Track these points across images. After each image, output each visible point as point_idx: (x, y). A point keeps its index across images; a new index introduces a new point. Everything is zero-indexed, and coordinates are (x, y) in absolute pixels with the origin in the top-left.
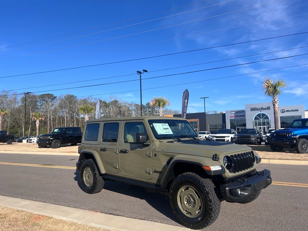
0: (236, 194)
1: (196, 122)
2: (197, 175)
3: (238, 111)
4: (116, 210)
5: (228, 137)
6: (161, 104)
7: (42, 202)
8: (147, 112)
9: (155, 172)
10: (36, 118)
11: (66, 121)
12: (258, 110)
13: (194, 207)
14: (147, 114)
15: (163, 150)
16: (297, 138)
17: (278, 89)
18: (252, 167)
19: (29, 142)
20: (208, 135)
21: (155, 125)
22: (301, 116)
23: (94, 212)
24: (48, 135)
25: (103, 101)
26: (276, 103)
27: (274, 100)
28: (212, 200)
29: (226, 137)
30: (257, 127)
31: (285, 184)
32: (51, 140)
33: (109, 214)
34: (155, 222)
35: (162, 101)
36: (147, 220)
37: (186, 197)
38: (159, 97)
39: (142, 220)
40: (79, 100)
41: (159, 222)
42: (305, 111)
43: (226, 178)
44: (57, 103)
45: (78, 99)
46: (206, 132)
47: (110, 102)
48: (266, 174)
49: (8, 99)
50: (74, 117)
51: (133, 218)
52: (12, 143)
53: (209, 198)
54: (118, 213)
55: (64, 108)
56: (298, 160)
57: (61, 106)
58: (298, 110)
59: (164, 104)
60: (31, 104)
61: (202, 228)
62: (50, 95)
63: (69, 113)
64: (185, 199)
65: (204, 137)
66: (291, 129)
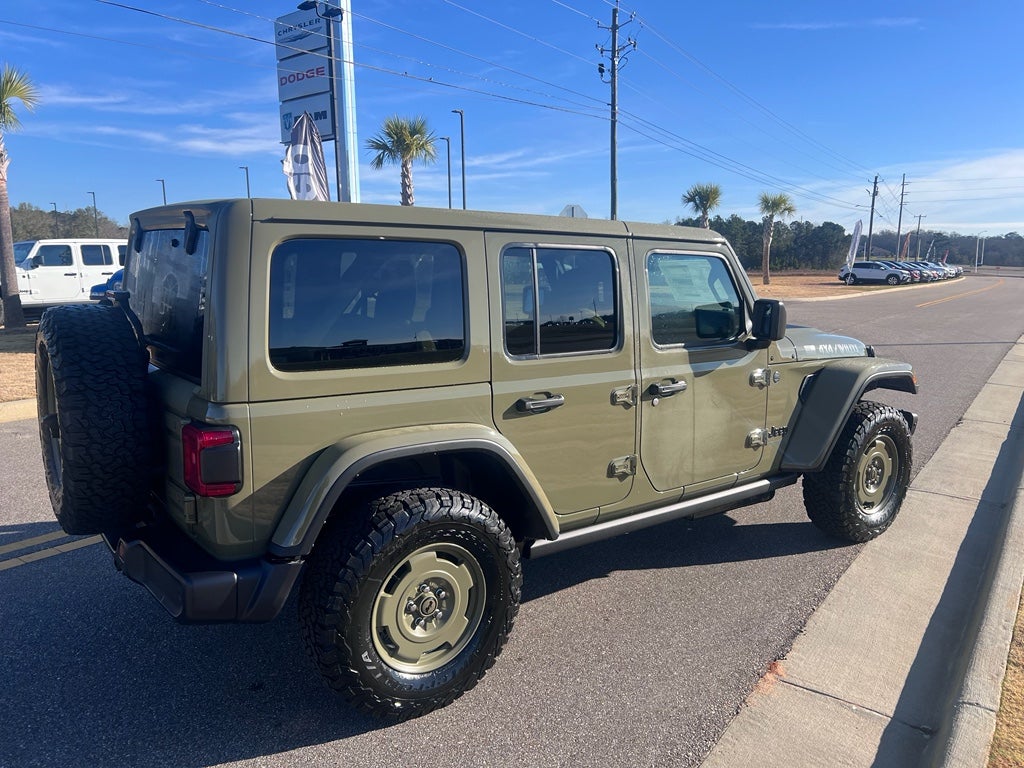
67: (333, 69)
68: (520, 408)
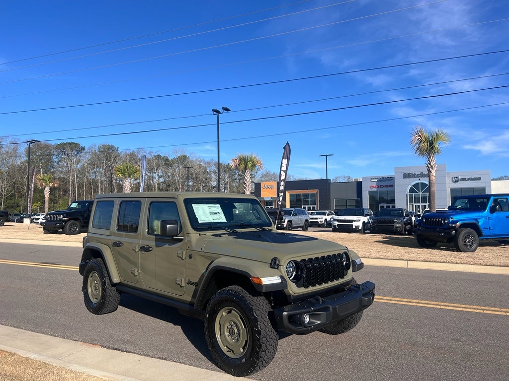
0: (301, 323)
1: (313, 195)
2: (244, 290)
3: (383, 178)
4: (127, 342)
5: (357, 221)
6: (250, 164)
7: (14, 327)
8: (236, 176)
9: (190, 283)
10: (44, 184)
11: (99, 188)
12: (415, 177)
13: (238, 340)
14: (236, 179)
15: (201, 249)
16: (457, 227)
17: (436, 145)
18: (342, 278)
19: (35, 223)
20: (331, 216)
21: (195, 207)
22: (484, 189)
23: (91, 345)
24: (59, 213)
25: (162, 156)
26: (433, 169)
27: (430, 164)
28: (262, 332)
29: (355, 221)
30: (413, 205)
31: (416, 303)
32: (64, 221)
33: (114, 349)
34: (180, 363)
35: (251, 160)
36: (169, 360)
37: (227, 325)
38: (246, 154)
39: (162, 360)
40: (123, 154)
41: (186, 364)
42: (493, 180)
43: (290, 295)
44: (85, 158)
45: (121, 153)
46: (327, 211)
47: (174, 159)
48: (363, 289)
49: (3, 150)
50: (114, 181)
51: (149, 356)
52: (5, 224)
53: (258, 328)
54: (128, 347)
55: (97, 167)
56: (452, 263)
57: (92, 164)
58: (479, 179)
59: (254, 165)
60: (42, 159)
61: (248, 375)
62: (73, 145)
63: (106, 176)
64: (226, 328)
65: (323, 220)
66: (452, 211)
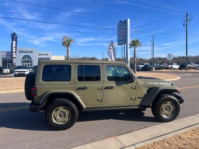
9: (139, 98)
15: (144, 84)
30: (24, 64)
67: (126, 29)
68: (79, 89)
